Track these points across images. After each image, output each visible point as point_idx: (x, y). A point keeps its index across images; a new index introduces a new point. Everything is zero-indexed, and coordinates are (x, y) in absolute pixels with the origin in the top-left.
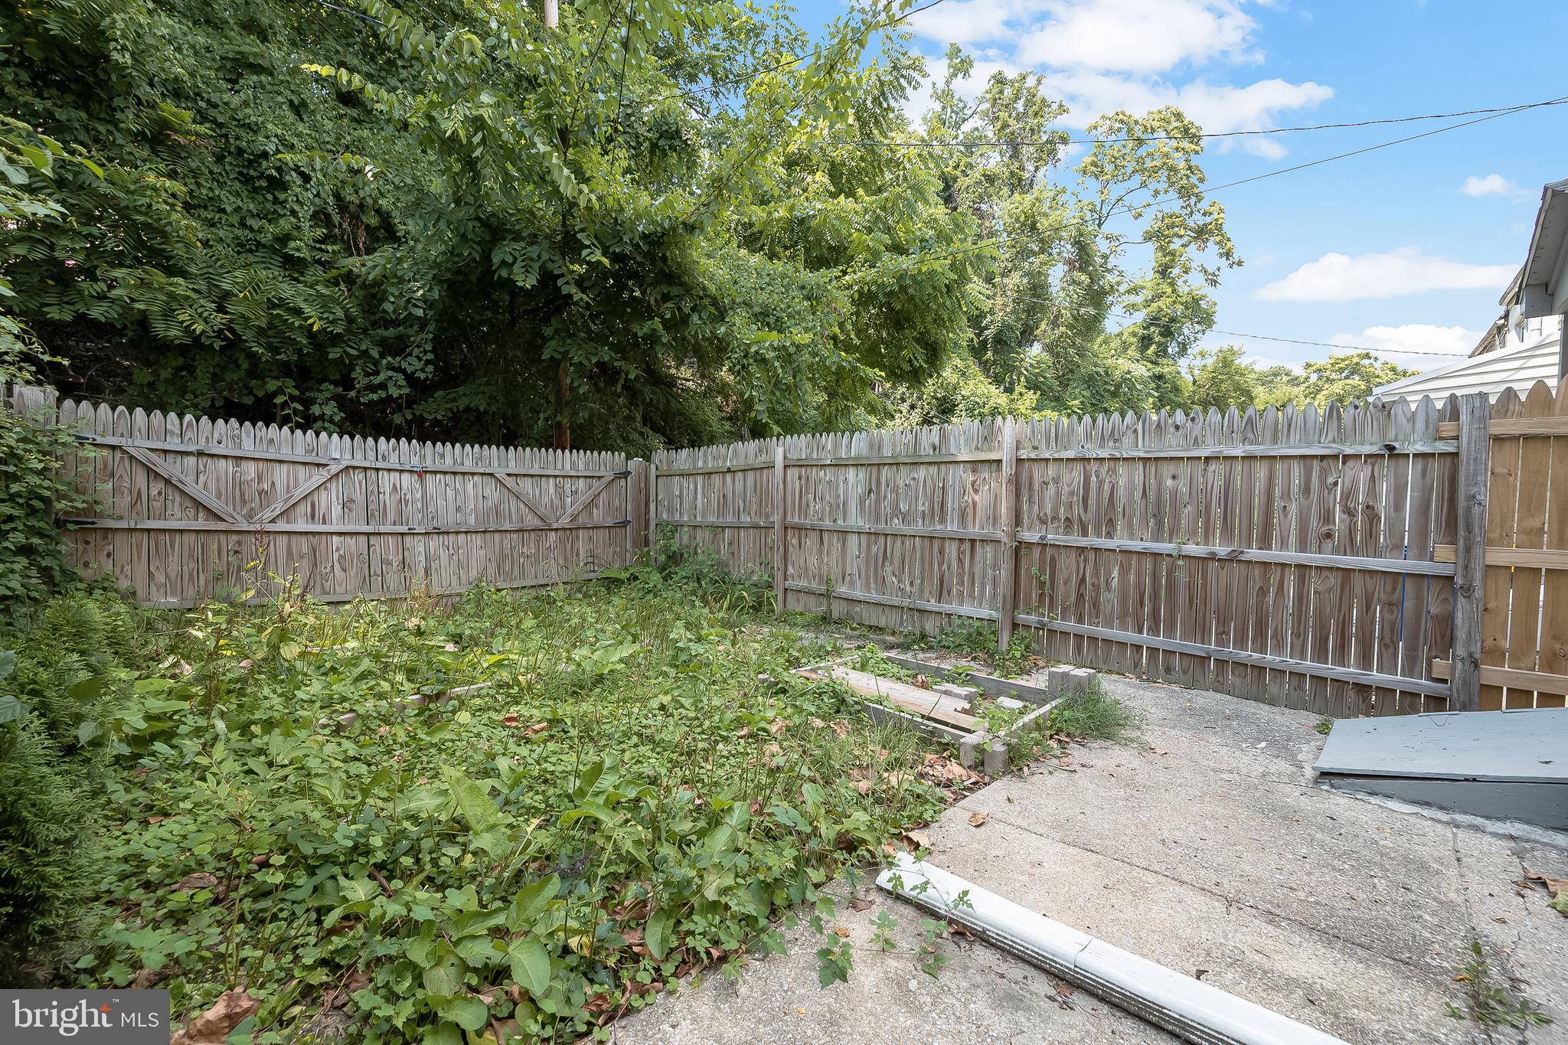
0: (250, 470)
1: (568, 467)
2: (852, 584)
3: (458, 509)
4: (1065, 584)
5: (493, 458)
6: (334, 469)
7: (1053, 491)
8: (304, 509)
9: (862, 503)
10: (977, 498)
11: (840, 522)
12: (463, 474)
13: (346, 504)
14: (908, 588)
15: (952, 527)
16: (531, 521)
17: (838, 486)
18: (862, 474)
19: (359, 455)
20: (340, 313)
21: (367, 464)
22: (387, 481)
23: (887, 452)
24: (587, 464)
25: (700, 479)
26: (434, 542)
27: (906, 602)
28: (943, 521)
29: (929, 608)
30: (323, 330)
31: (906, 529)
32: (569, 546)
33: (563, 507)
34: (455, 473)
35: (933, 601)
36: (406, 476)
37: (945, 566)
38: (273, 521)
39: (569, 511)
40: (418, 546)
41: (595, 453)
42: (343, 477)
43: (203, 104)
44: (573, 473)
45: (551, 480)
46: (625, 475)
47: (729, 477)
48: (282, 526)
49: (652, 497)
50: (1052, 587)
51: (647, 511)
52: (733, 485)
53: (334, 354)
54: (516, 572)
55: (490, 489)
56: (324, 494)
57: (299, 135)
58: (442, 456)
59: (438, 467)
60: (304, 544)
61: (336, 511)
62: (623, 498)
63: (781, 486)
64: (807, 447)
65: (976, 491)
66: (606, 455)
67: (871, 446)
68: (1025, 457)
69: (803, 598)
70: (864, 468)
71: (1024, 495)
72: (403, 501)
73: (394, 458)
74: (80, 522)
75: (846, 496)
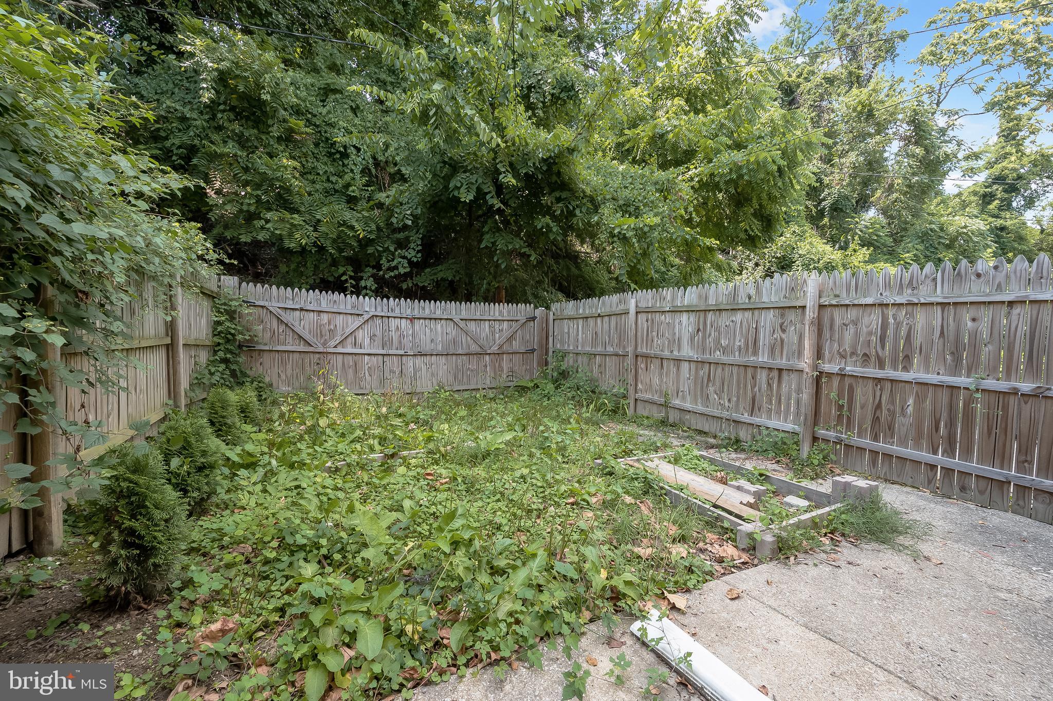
0: (325, 317)
1: (497, 314)
2: (684, 398)
3: (432, 341)
4: (862, 407)
5: (453, 309)
6: (366, 317)
7: (852, 331)
8: (350, 340)
9: (692, 339)
10: (784, 336)
11: (676, 353)
12: (435, 319)
13: (372, 337)
14: (727, 404)
15: (763, 358)
16: (474, 348)
17: (674, 327)
18: (693, 317)
19: (379, 309)
20: (374, 227)
21: (383, 314)
22: (394, 323)
23: (712, 301)
24: (509, 312)
25: (581, 321)
26: (419, 361)
27: (725, 414)
28: (755, 353)
29: (742, 420)
30: (365, 237)
31: (725, 359)
32: (497, 365)
33: (494, 340)
34: (431, 319)
35: (746, 415)
36: (404, 321)
37: (756, 389)
38: (335, 347)
39: (498, 342)
40: (410, 363)
41: (515, 305)
42: (370, 322)
43: (310, 116)
44: (500, 318)
45: (487, 323)
46: (533, 319)
47: (599, 320)
48: (340, 350)
49: (551, 333)
50: (850, 410)
51: (547, 343)
52: (602, 325)
53: (370, 250)
54: (465, 380)
55: (450, 327)
56: (361, 331)
57: (355, 125)
58: (424, 309)
59: (422, 315)
60: (350, 360)
61: (367, 341)
62: (532, 335)
63: (634, 326)
64: (652, 298)
65: (784, 331)
66: (521, 306)
67: (700, 297)
68: (827, 303)
69: (648, 406)
70: (694, 313)
71: (826, 333)
72: (402, 336)
73: (397, 310)
74: (249, 347)
75: (680, 334)
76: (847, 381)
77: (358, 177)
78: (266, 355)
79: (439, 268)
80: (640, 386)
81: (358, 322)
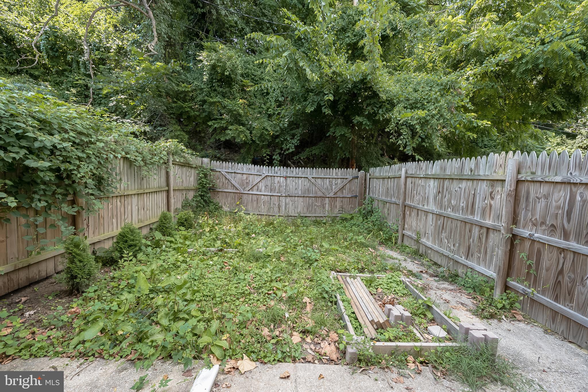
0: (245, 176)
1: (334, 174)
2: (428, 239)
3: (296, 189)
4: (547, 270)
5: (309, 172)
6: (263, 176)
7: (543, 204)
8: (256, 188)
9: (435, 198)
10: (492, 202)
11: (426, 207)
12: (298, 177)
13: (266, 186)
14: (452, 247)
15: (477, 218)
16: (320, 194)
17: (426, 188)
19: (270, 172)
20: (278, 128)
21: (271, 175)
22: (277, 180)
23: (448, 172)
24: (342, 174)
25: (381, 180)
26: (288, 199)
27: (451, 255)
28: (472, 213)
29: (460, 261)
30: (273, 134)
31: (452, 214)
32: (333, 204)
33: (332, 190)
34: (296, 177)
35: (464, 257)
36: (282, 178)
37: (471, 240)
38: (249, 191)
39: (334, 191)
40: (283, 199)
41: (345, 169)
42: (265, 179)
44: (336, 177)
45: (328, 179)
46: (357, 178)
47: (389, 180)
48: (251, 192)
49: (368, 186)
50: (537, 270)
51: (365, 192)
52: (390, 183)
53: (277, 141)
54: (313, 211)
55: (306, 182)
56: (261, 183)
58: (293, 172)
59: (291, 175)
60: (255, 197)
61: (263, 188)
62: (356, 187)
63: (403, 186)
64: (415, 168)
65: (492, 198)
66: (350, 170)
67: (441, 168)
68: (523, 179)
69: (410, 240)
70: (437, 180)
71: (523, 204)
72: (280, 186)
73: (279, 173)
74: (213, 189)
75: (429, 193)
76: (536, 246)
77: (273, 103)
78: (220, 194)
79: (314, 148)
80: (406, 226)
81: (260, 178)
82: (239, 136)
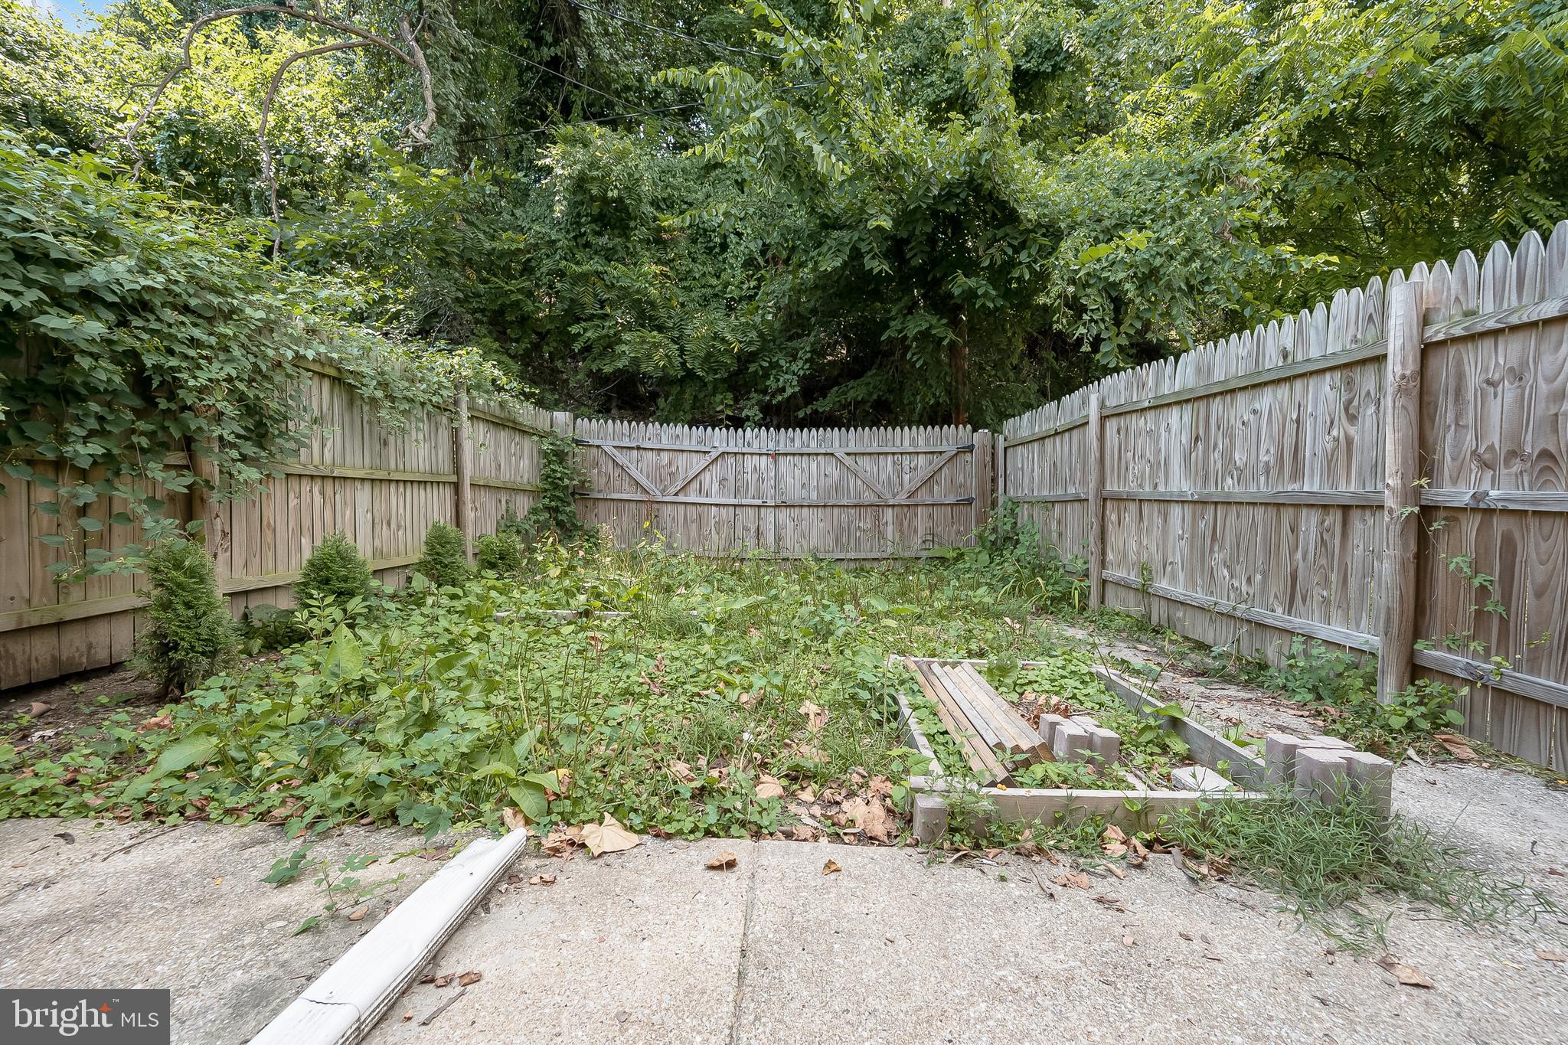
0: (665, 456)
1: (906, 443)
2: (1173, 578)
3: (803, 485)
4: (1539, 594)
5: (835, 439)
6: (714, 455)
7: (1510, 397)
8: (695, 485)
9: (1187, 459)
10: (1352, 431)
11: (1161, 488)
12: (809, 455)
13: (722, 481)
14: (1244, 588)
15: (1312, 484)
16: (868, 497)
17: (1159, 436)
18: (1187, 414)
19: (732, 443)
20: (754, 335)
21: (736, 450)
22: (750, 463)
23: (1219, 375)
24: (927, 440)
25: (1036, 446)
26: (783, 514)
27: (1242, 609)
28: (1297, 474)
29: (1270, 622)
30: (741, 350)
31: (1243, 493)
32: (906, 523)
33: (902, 485)
34: (802, 455)
35: (1279, 610)
36: (764, 458)
37: (1299, 555)
38: (676, 494)
39: (907, 486)
40: (768, 515)
41: (937, 428)
42: (720, 461)
44: (912, 450)
45: (890, 458)
46: (970, 449)
47: (1058, 439)
48: (681, 498)
49: (1001, 472)
50: (1507, 600)
51: (994, 488)
52: (1059, 448)
53: (752, 368)
54: (852, 544)
55: (830, 467)
56: (708, 474)
58: (793, 440)
59: (790, 450)
60: (692, 512)
61: (715, 487)
62: (968, 476)
63: (1095, 444)
64: (1126, 389)
65: (1352, 418)
66: (949, 431)
67: (1198, 370)
68: (1441, 337)
69: (1122, 593)
70: (1190, 406)
71: (1447, 413)
72: (760, 480)
73: (756, 444)
74: (581, 494)
75: (1168, 450)
76: (1499, 525)
77: (738, 272)
78: (601, 505)
79: (851, 383)
80: (1110, 556)
81: (703, 461)
82: (649, 357)
